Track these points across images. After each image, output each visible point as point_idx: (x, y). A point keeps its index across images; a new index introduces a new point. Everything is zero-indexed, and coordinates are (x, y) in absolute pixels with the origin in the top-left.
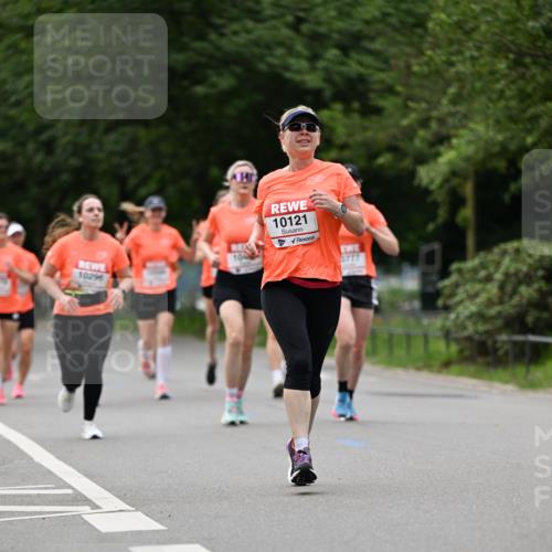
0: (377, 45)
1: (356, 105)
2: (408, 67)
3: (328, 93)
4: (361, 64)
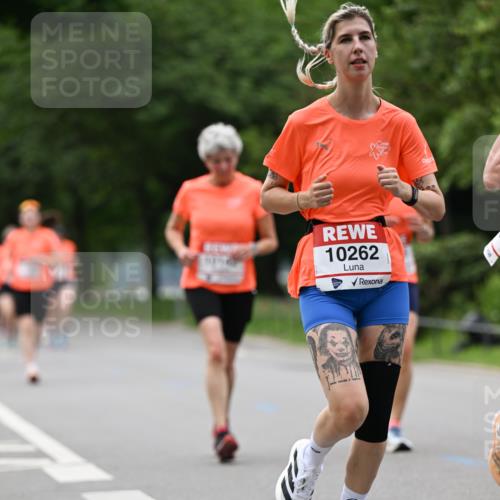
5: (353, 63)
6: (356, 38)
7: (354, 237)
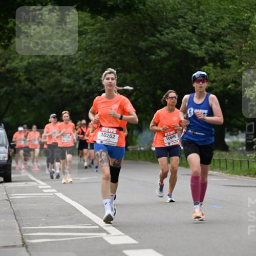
0: (228, 39)
1: (219, 64)
2: (241, 48)
3: (207, 59)
4: (221, 46)
5: (109, 85)
6: (110, 79)
7: (109, 131)
